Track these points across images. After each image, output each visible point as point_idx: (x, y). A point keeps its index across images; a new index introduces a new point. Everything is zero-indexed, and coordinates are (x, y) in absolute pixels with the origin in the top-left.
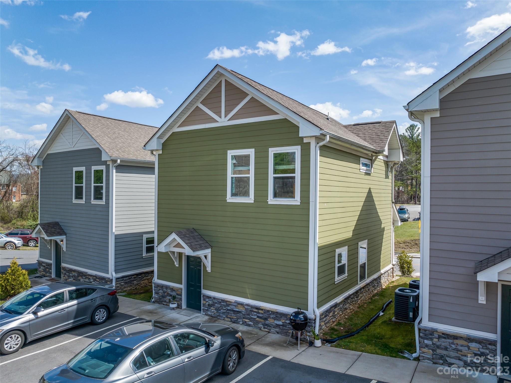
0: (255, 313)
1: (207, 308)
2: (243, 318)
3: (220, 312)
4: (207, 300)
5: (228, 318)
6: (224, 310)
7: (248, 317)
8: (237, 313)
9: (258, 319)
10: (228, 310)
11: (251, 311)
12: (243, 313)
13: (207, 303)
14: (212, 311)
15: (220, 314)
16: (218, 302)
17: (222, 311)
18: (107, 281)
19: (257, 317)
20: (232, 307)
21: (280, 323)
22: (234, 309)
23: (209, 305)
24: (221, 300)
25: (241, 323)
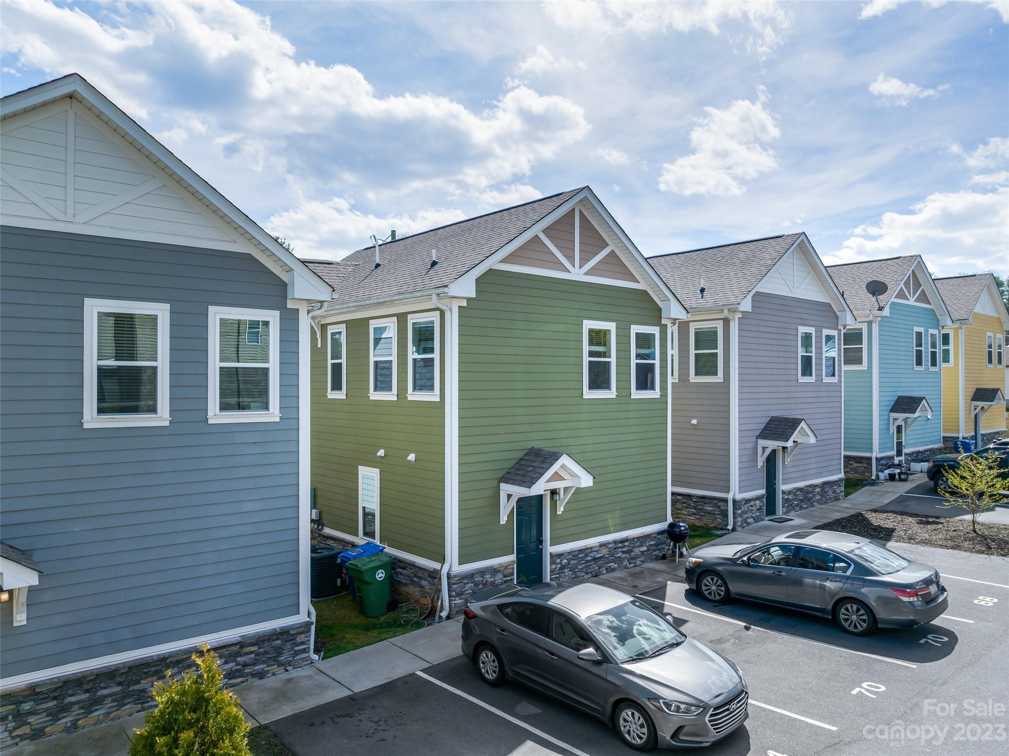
0: (620, 550)
1: (558, 574)
2: (607, 563)
3: (577, 570)
4: (558, 561)
5: (587, 573)
6: (583, 564)
7: (613, 559)
8: (599, 560)
9: (624, 556)
10: (587, 561)
11: (615, 549)
12: (607, 556)
13: (559, 566)
14: (566, 574)
15: (578, 574)
16: (573, 556)
17: (580, 567)
18: (293, 635)
19: (623, 554)
20: (592, 555)
21: (644, 548)
22: (597, 556)
23: (560, 569)
24: (578, 551)
25: (605, 572)
